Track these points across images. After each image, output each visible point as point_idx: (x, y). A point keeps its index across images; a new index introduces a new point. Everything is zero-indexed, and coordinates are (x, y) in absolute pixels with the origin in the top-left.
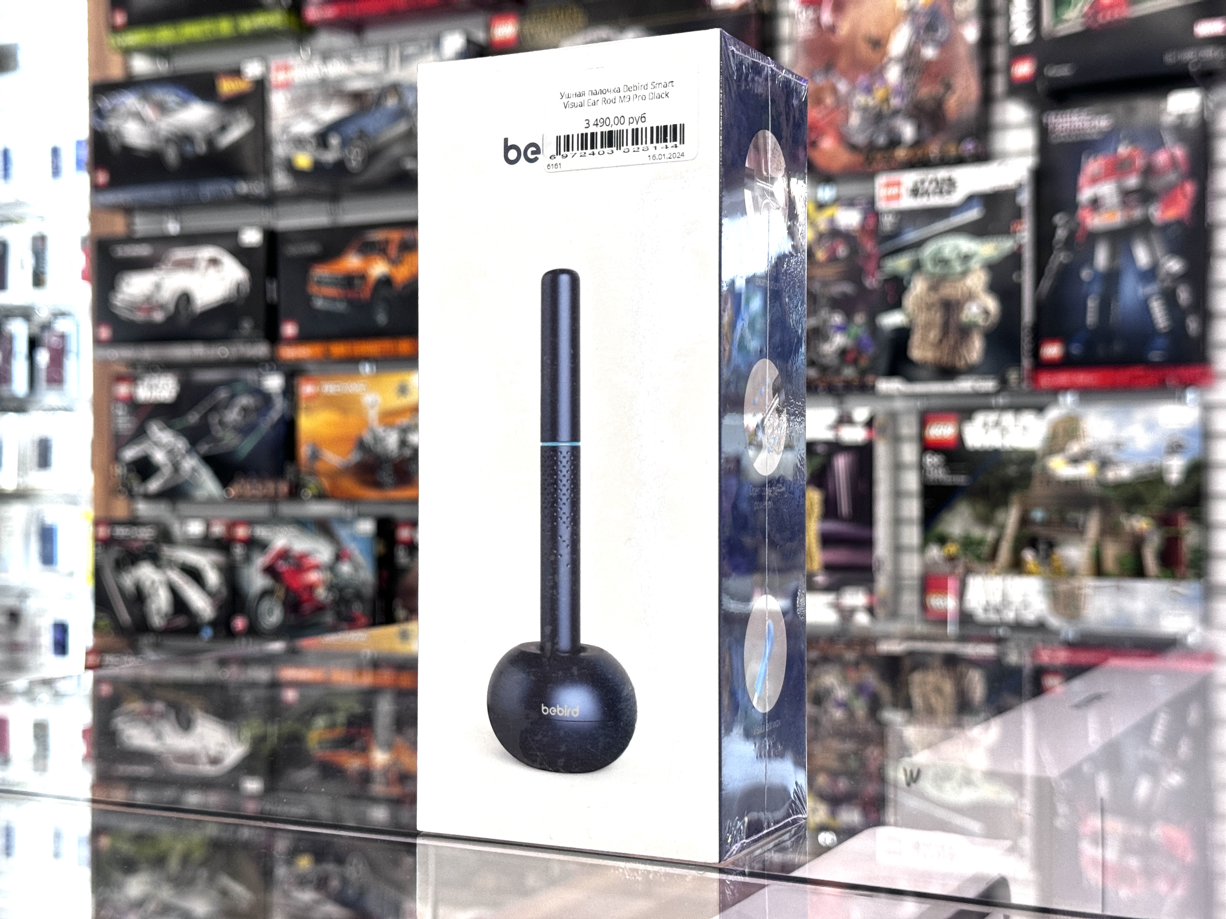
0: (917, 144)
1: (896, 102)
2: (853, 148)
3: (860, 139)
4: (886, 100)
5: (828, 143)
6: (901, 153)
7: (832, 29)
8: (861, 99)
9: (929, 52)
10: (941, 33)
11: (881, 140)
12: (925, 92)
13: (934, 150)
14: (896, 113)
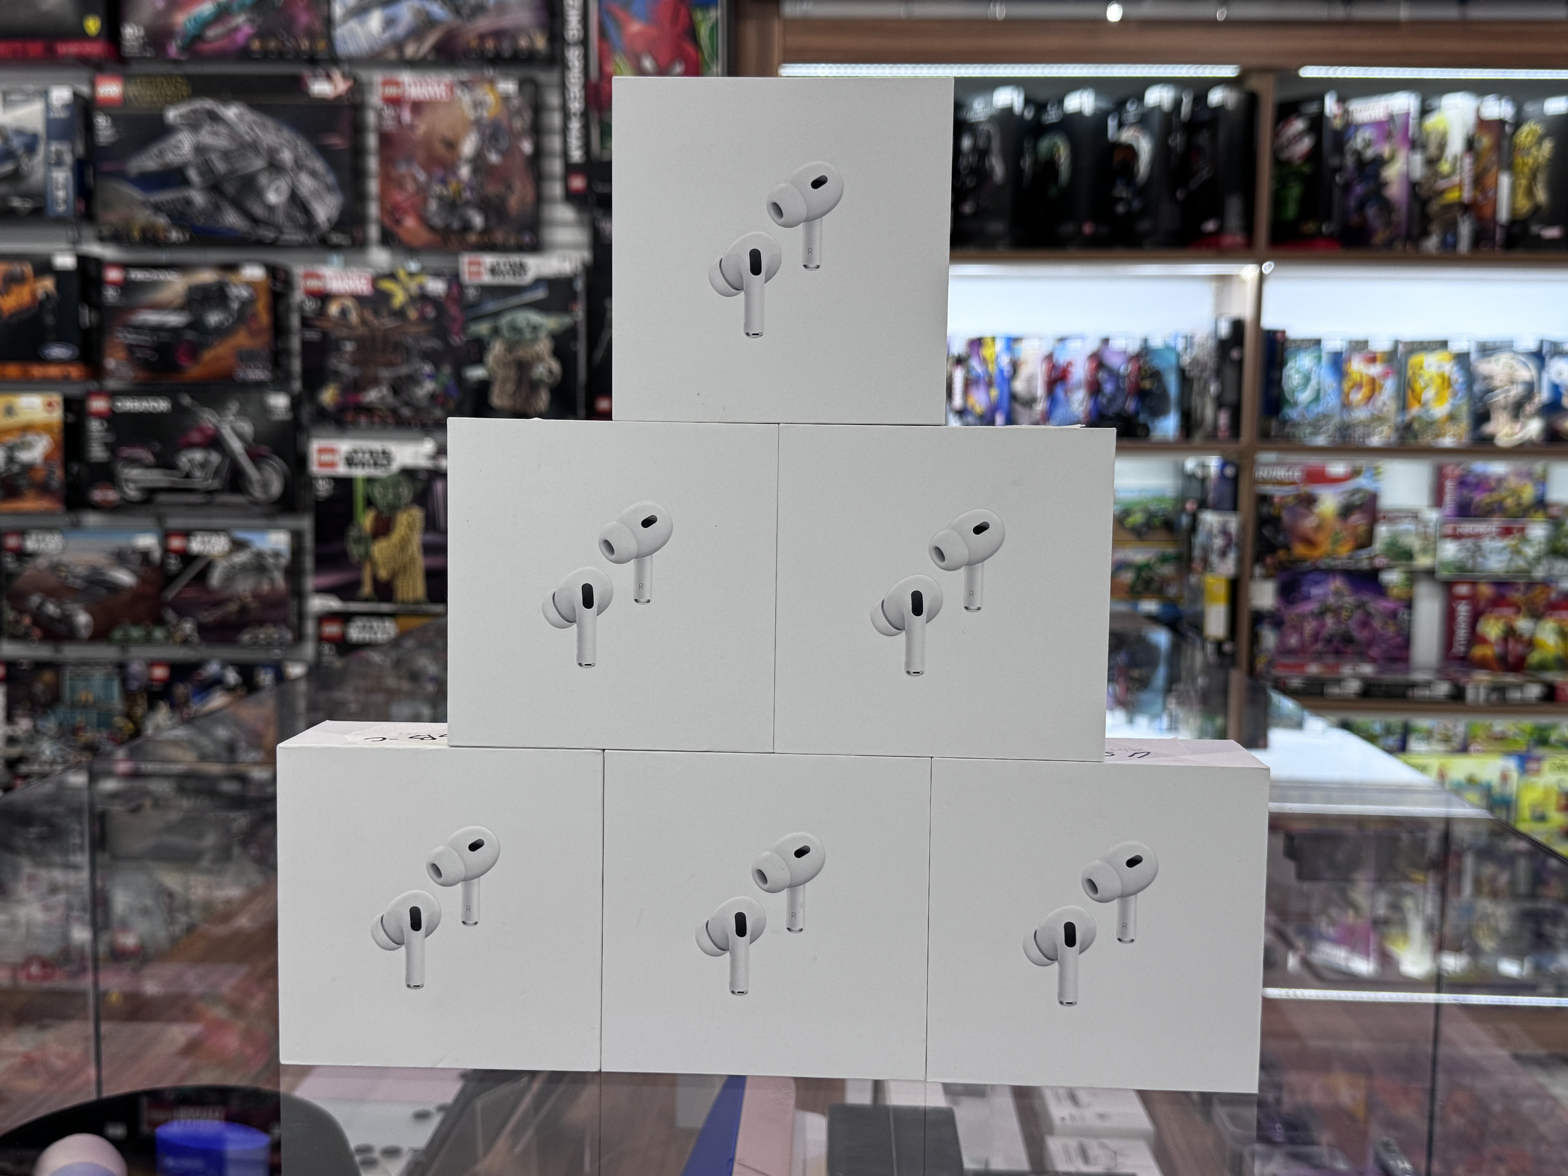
0: (486, 231)
1: (467, 195)
2: (432, 228)
3: (438, 222)
4: (459, 193)
5: (410, 222)
6: (473, 238)
7: (412, 127)
8: (437, 189)
9: (494, 158)
10: (504, 143)
11: (456, 225)
12: (492, 189)
13: (499, 237)
14: (467, 203)
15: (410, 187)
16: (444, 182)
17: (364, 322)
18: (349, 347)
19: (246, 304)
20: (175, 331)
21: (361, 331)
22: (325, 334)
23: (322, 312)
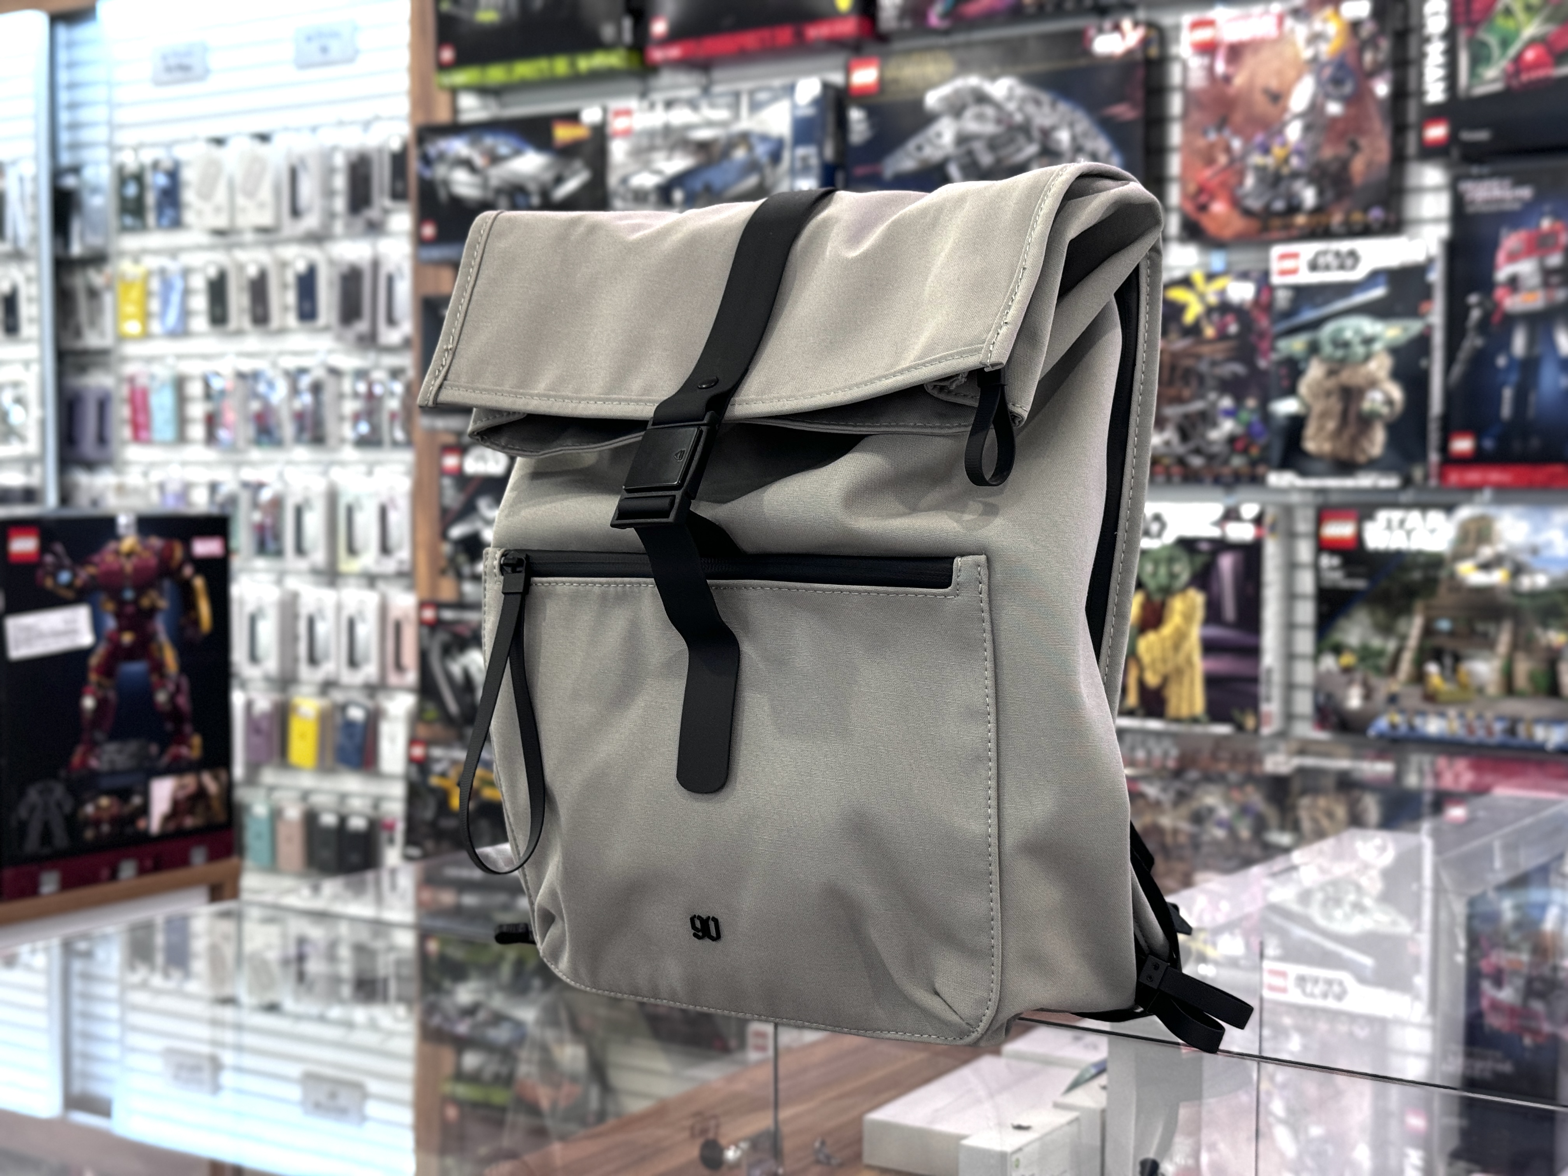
0: (1318, 210)
1: (1295, 162)
2: (1247, 213)
3: (1255, 204)
4: (1286, 160)
5: (1219, 207)
6: (1300, 220)
7: (1227, 80)
8: (1257, 159)
9: (1333, 108)
10: (1349, 87)
11: (1279, 205)
12: (1331, 152)
13: (1337, 219)
14: (1295, 175)
15: (1222, 159)
16: (1266, 150)
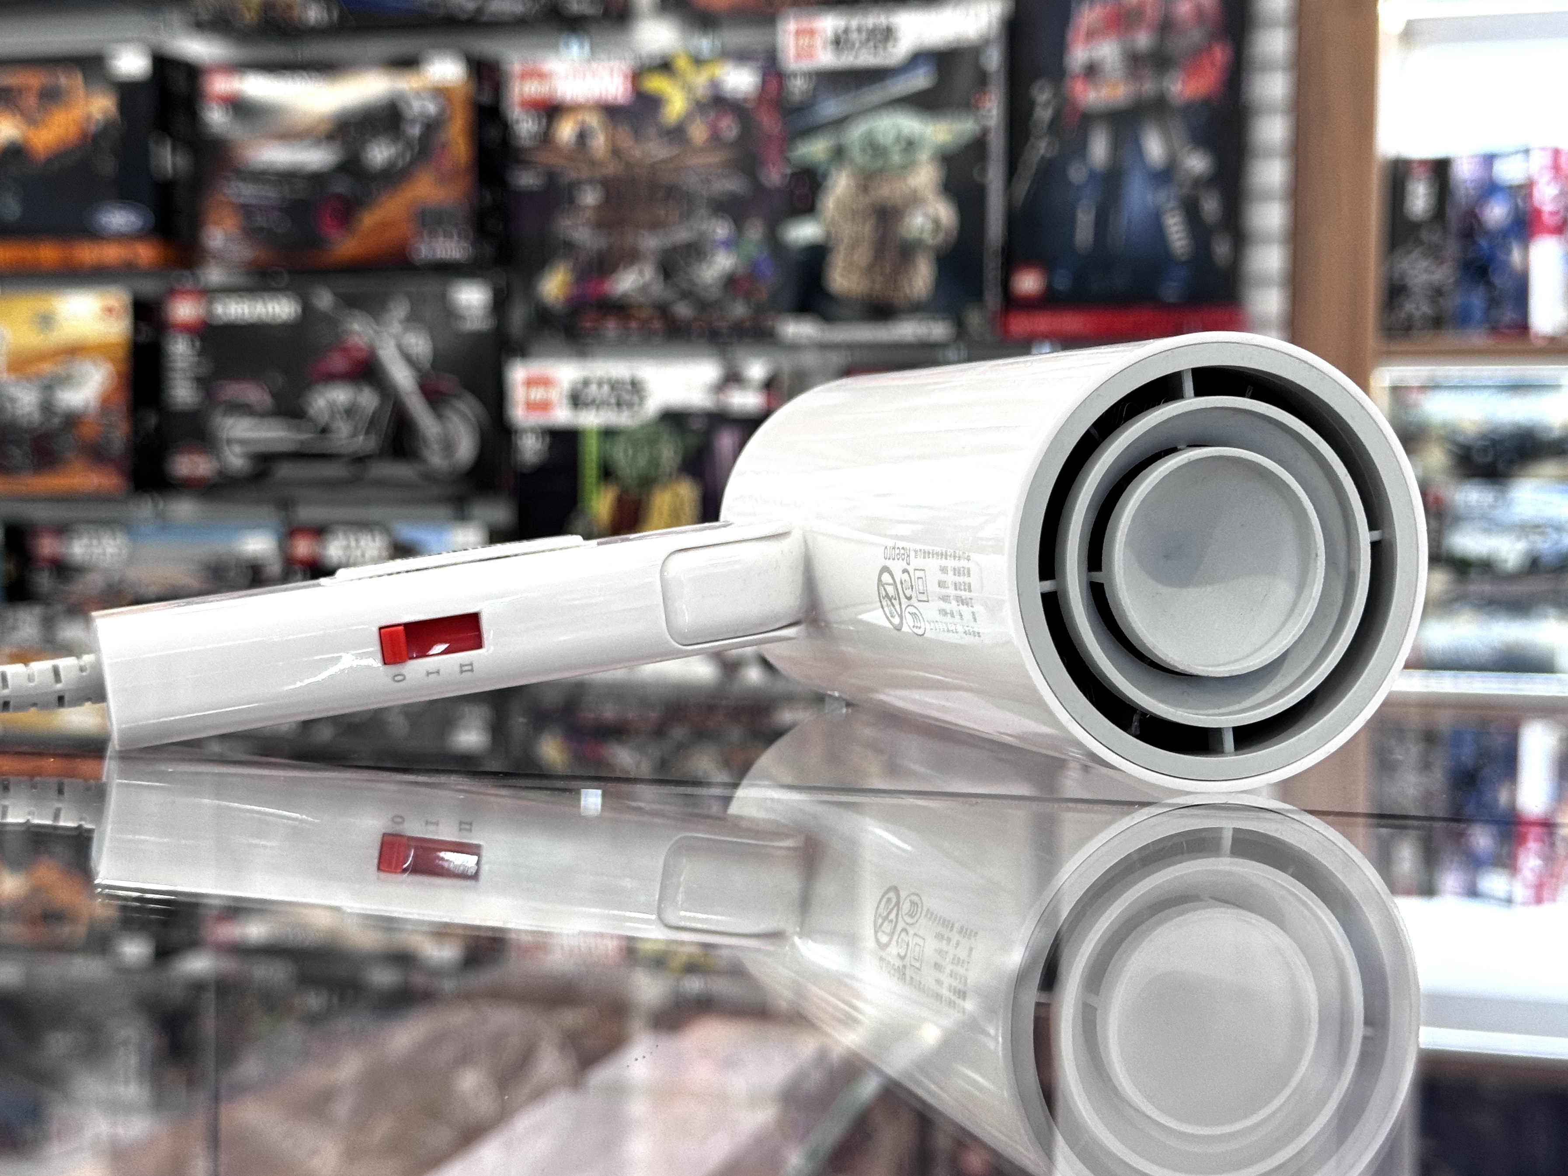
17: (616, 152)
18: (590, 197)
19: (432, 126)
20: (316, 179)
21: (611, 169)
22: (551, 177)
23: (546, 137)
